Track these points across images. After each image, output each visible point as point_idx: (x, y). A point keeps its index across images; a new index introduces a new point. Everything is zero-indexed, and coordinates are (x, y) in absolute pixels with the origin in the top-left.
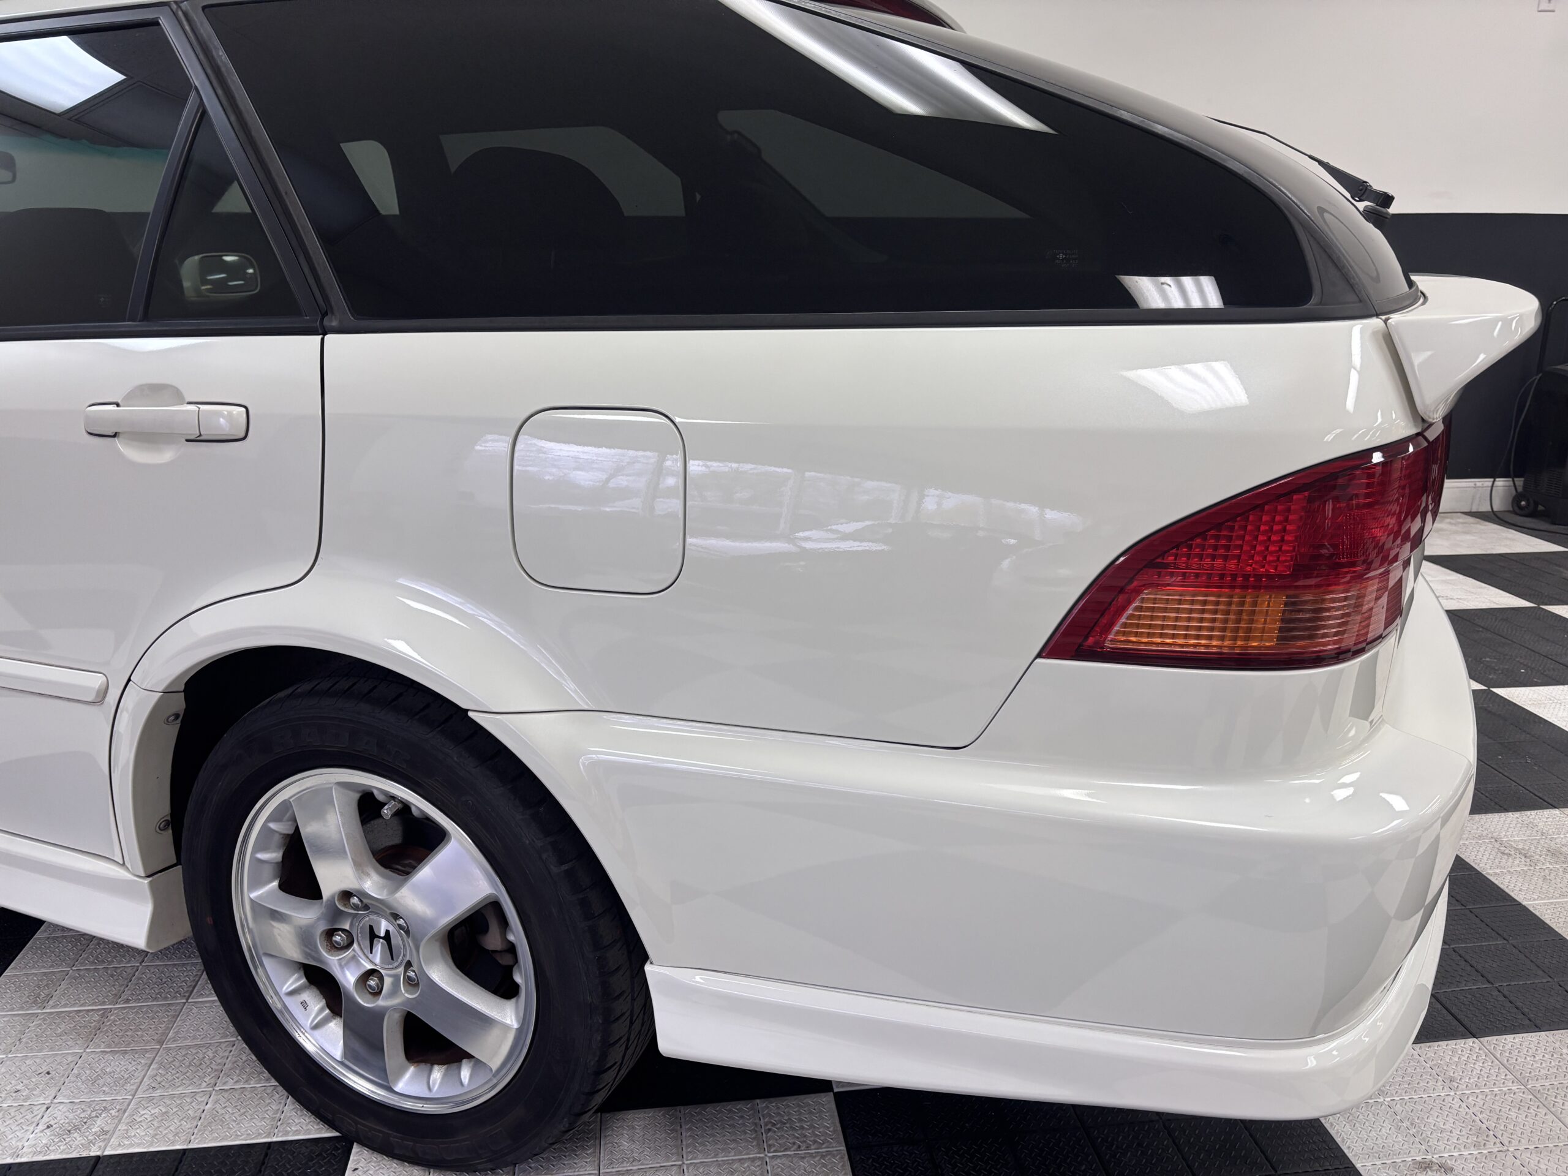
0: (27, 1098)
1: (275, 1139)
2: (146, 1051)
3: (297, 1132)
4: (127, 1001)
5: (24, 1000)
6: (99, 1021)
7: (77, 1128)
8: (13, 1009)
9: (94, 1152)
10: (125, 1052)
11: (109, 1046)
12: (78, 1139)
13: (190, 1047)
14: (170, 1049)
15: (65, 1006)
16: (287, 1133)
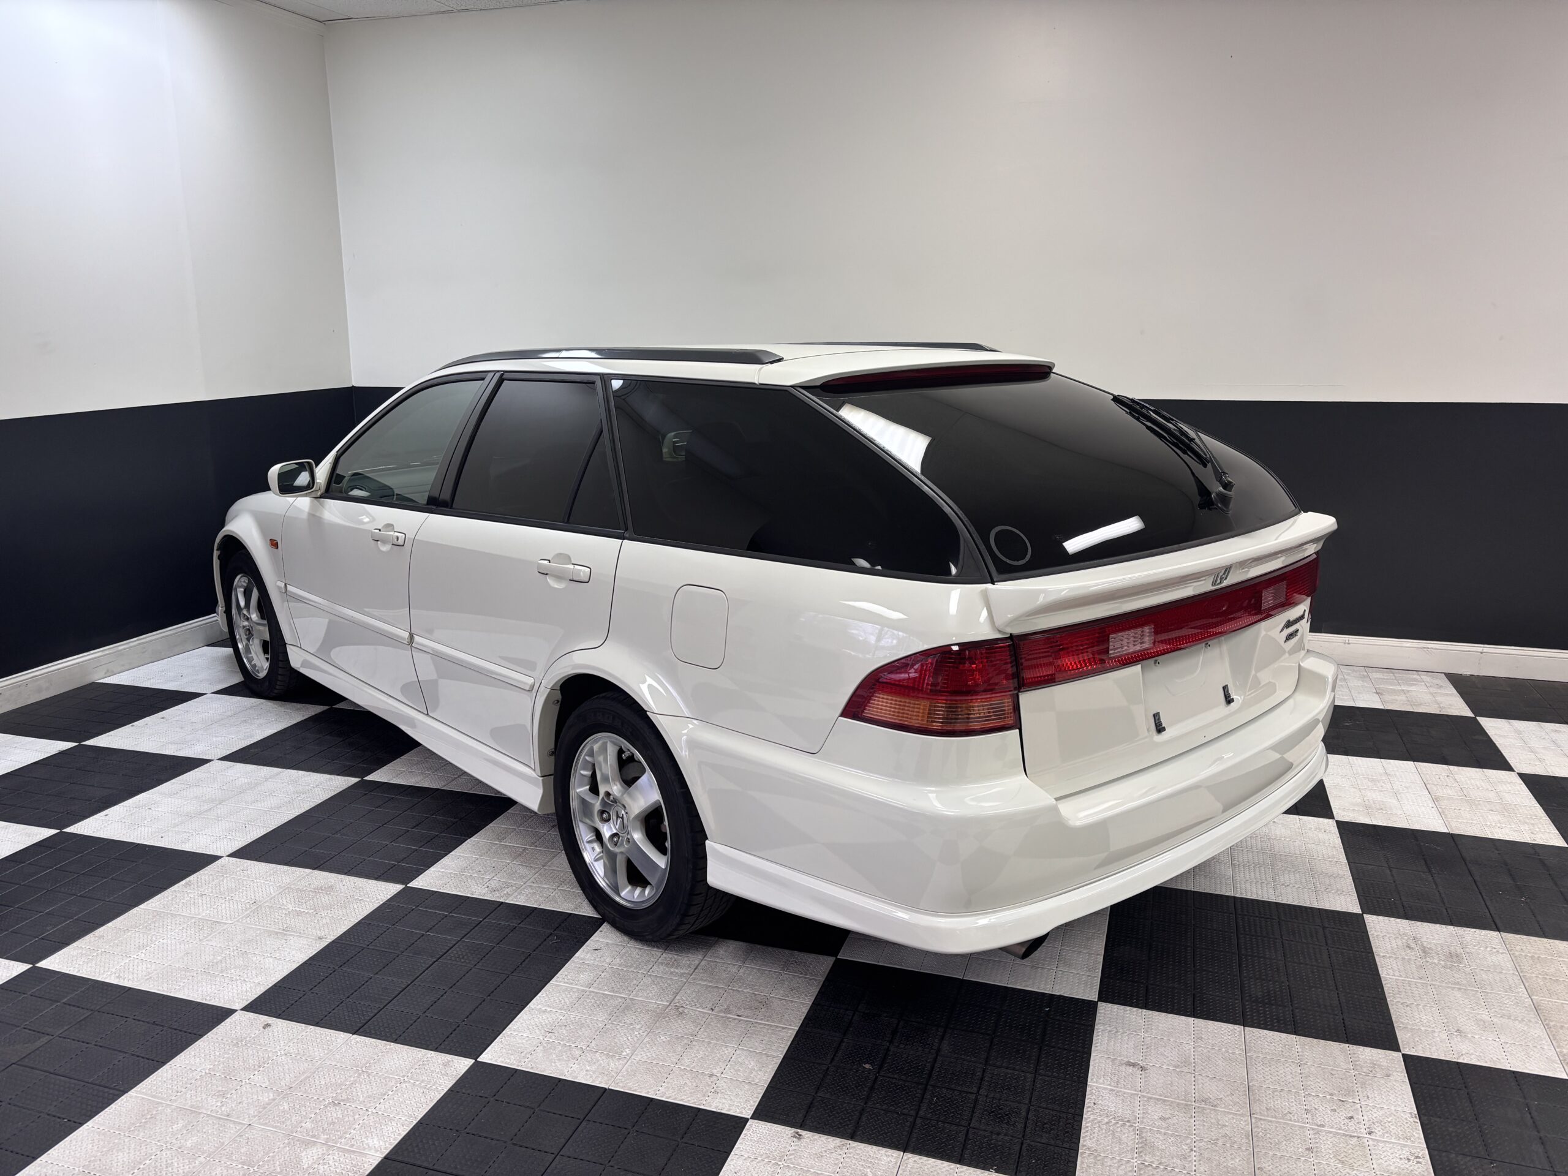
0: (483, 875)
1: (574, 913)
2: (536, 868)
3: (584, 912)
4: (536, 846)
5: (494, 836)
6: (521, 852)
7: (498, 890)
8: (488, 840)
9: (502, 900)
10: (528, 866)
11: (522, 862)
12: (497, 894)
13: (555, 870)
14: (546, 869)
15: (510, 843)
16: (580, 911)
